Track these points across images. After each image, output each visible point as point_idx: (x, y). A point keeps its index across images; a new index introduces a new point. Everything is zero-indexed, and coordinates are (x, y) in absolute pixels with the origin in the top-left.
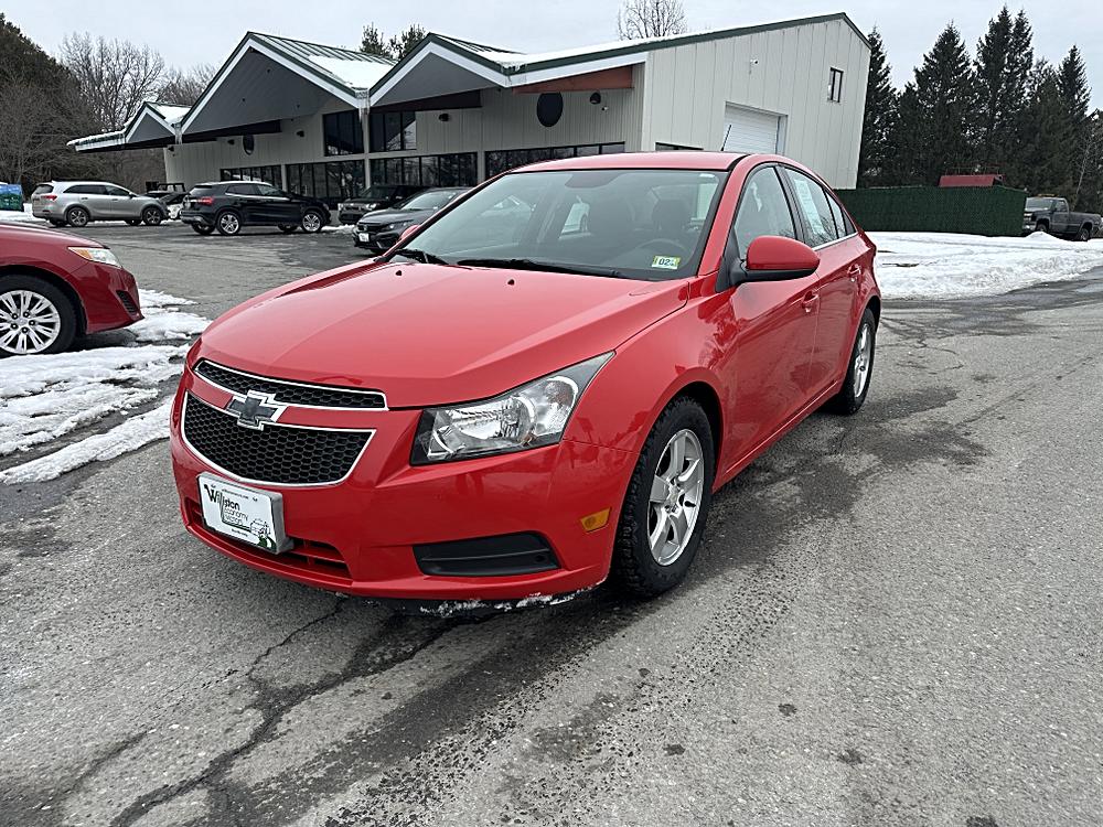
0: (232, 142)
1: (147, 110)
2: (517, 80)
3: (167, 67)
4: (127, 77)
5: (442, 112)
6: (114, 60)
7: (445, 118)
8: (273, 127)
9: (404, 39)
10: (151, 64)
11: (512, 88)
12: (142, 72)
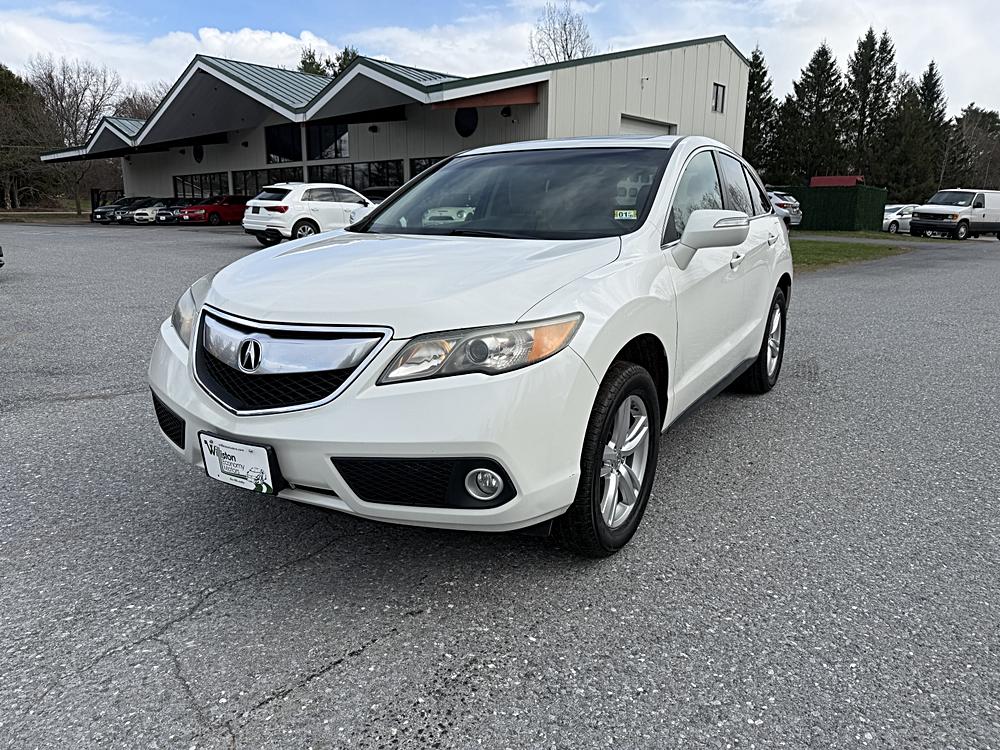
0: (183, 152)
1: (105, 124)
2: (435, 97)
4: (87, 93)
5: (371, 124)
6: (75, 76)
7: (374, 129)
8: (220, 139)
10: (109, 82)
11: (431, 104)
12: (101, 88)
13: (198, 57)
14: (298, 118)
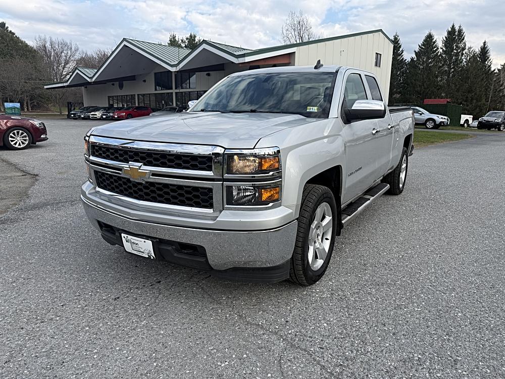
0: (113, 84)
1: (77, 71)
2: (241, 60)
3: (80, 50)
4: (63, 54)
5: (207, 72)
6: (57, 47)
7: (209, 75)
8: (132, 78)
9: (187, 39)
10: (73, 49)
11: (239, 63)
12: (69, 52)
13: (124, 39)
14: (173, 69)
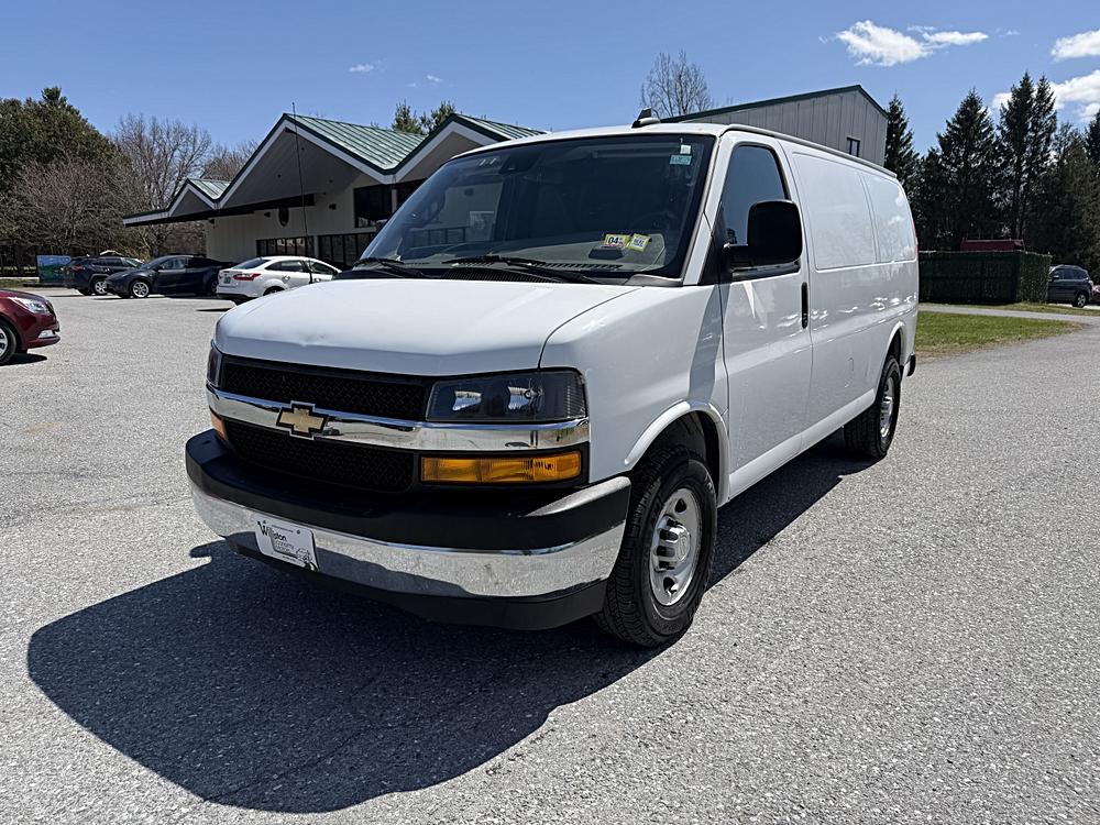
0: (268, 215)
1: (189, 187)
3: (214, 144)
4: (177, 153)
6: (164, 137)
8: (309, 200)
10: (199, 142)
13: (286, 116)
14: (387, 180)
